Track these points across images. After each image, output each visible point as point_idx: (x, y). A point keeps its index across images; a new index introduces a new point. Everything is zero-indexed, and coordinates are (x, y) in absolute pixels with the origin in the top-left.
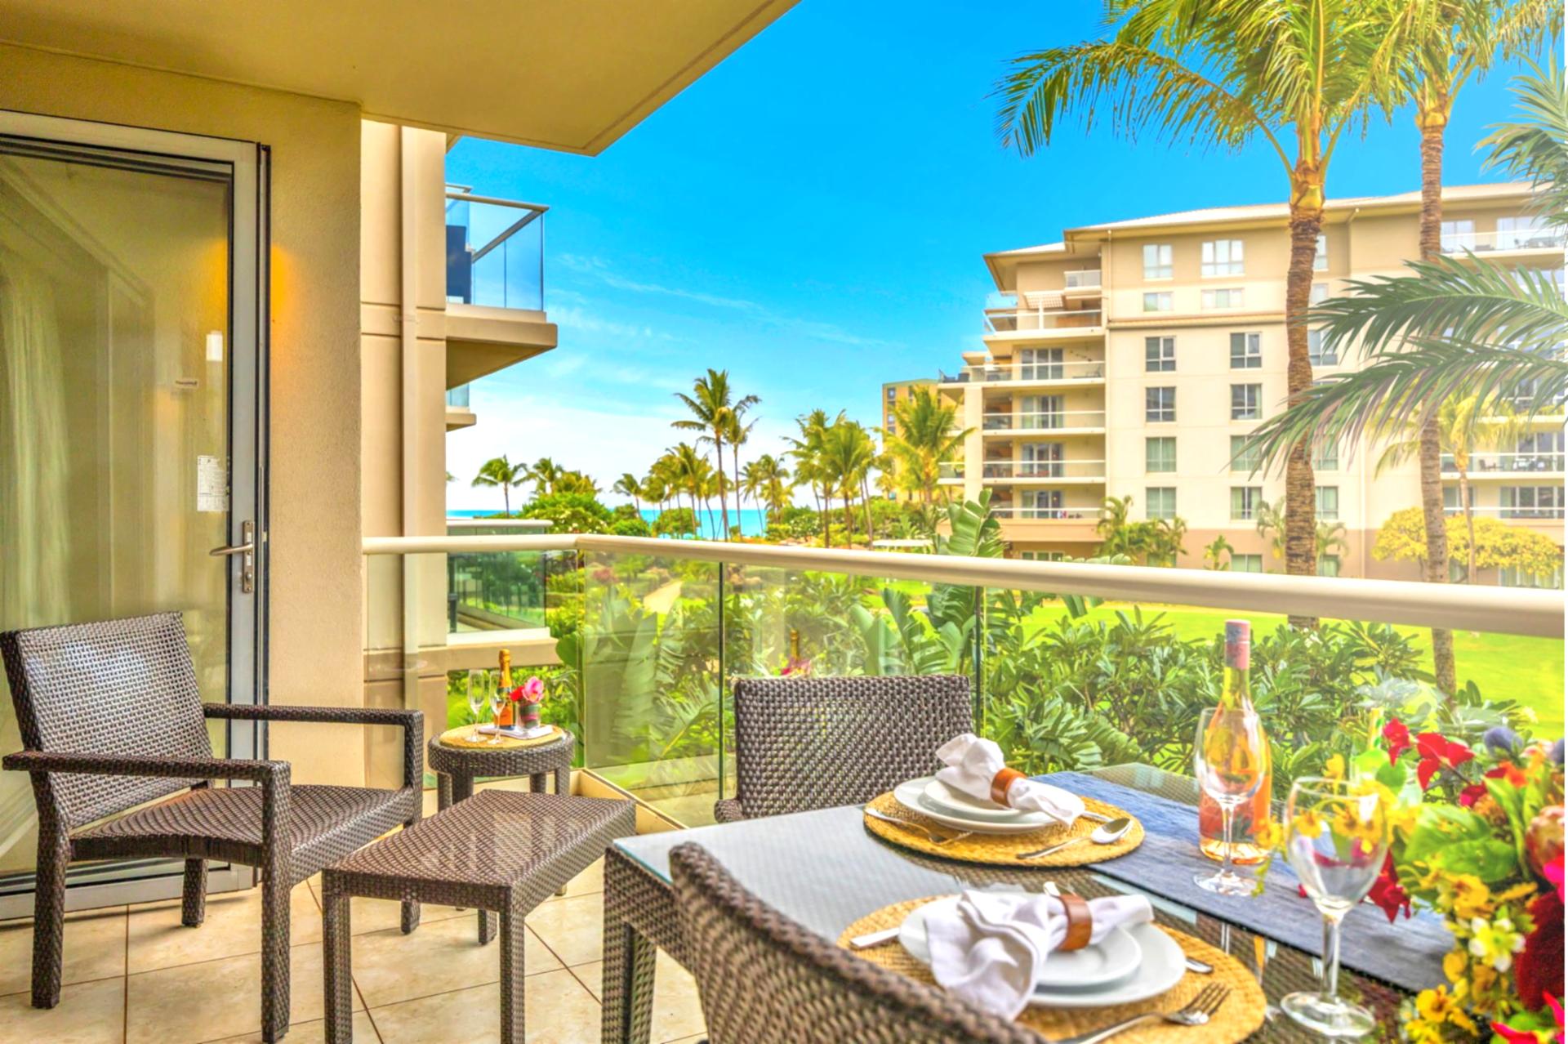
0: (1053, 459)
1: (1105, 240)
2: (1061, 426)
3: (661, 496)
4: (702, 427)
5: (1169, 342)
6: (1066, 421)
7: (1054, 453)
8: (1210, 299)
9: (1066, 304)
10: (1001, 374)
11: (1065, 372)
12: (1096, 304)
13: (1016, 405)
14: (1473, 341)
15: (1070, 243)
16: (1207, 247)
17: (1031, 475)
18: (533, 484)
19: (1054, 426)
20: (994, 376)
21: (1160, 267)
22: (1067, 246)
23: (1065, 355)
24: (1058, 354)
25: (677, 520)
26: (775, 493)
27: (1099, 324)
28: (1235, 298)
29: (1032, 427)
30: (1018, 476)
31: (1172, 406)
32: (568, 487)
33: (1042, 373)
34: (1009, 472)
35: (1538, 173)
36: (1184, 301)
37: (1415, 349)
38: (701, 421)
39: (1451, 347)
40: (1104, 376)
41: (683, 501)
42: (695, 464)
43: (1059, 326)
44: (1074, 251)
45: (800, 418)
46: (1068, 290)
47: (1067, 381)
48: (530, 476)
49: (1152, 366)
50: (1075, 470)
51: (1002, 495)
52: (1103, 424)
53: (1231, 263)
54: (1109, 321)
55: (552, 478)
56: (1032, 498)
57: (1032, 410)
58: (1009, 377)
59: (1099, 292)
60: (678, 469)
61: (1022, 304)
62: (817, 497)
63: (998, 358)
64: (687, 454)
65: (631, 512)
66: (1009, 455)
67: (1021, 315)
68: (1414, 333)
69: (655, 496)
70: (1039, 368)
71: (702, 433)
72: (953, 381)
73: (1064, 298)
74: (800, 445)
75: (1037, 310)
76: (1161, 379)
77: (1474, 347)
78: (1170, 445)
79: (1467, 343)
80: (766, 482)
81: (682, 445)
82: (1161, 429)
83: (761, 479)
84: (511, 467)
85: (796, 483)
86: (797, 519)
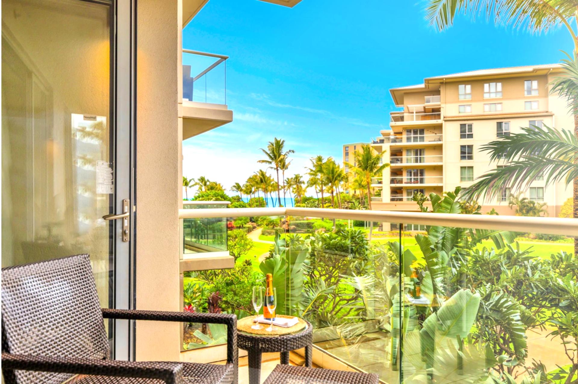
0: (420, 176)
1: (442, 83)
2: (424, 162)
3: (251, 192)
4: (270, 163)
5: (470, 126)
6: (425, 160)
7: (420, 173)
8: (487, 108)
9: (425, 110)
10: (397, 140)
11: (425, 139)
12: (438, 110)
13: (404, 153)
14: (546, 157)
15: (427, 84)
16: (486, 86)
17: (411, 183)
18: (197, 187)
19: (420, 162)
20: (394, 141)
21: (466, 94)
22: (426, 85)
23: (425, 132)
24: (422, 131)
25: (257, 202)
26: (299, 191)
27: (440, 118)
28: (499, 107)
29: (411, 162)
30: (405, 183)
31: (471, 153)
32: (212, 188)
33: (415, 139)
34: (401, 182)
35: (570, 95)
36: (476, 109)
37: (524, 160)
38: (270, 160)
39: (538, 159)
40: (442, 141)
41: (260, 194)
42: (266, 178)
43: (422, 120)
44: (428, 88)
45: (312, 159)
46: (426, 104)
47: (426, 143)
48: (196, 184)
49: (463, 136)
50: (430, 180)
51: (398, 191)
52: (442, 161)
53: (496, 92)
54: (444, 117)
55: (205, 185)
56: (411, 192)
57: (411, 155)
58: (401, 141)
59: (440, 105)
60: (258, 180)
61: (406, 110)
62: (317, 192)
63: (396, 133)
64: (263, 174)
65: (239, 199)
66: (401, 174)
67: (406, 115)
68: (524, 154)
69: (248, 192)
70: (414, 137)
71: (270, 165)
72: (377, 143)
73: (424, 107)
74: (312, 170)
75: (413, 113)
76: (466, 142)
77: (546, 159)
78: (471, 170)
79: (543, 158)
80: (295, 186)
81: (261, 171)
82: (466, 163)
83: (293, 185)
84: (188, 180)
85: (308, 186)
86: (308, 201)
